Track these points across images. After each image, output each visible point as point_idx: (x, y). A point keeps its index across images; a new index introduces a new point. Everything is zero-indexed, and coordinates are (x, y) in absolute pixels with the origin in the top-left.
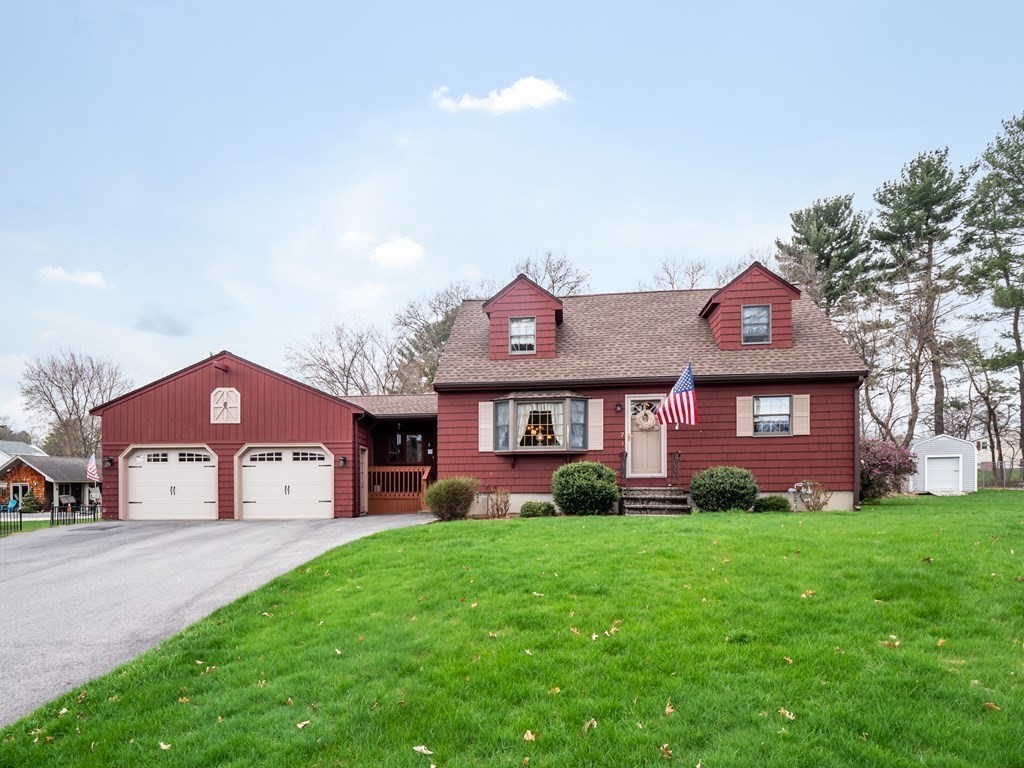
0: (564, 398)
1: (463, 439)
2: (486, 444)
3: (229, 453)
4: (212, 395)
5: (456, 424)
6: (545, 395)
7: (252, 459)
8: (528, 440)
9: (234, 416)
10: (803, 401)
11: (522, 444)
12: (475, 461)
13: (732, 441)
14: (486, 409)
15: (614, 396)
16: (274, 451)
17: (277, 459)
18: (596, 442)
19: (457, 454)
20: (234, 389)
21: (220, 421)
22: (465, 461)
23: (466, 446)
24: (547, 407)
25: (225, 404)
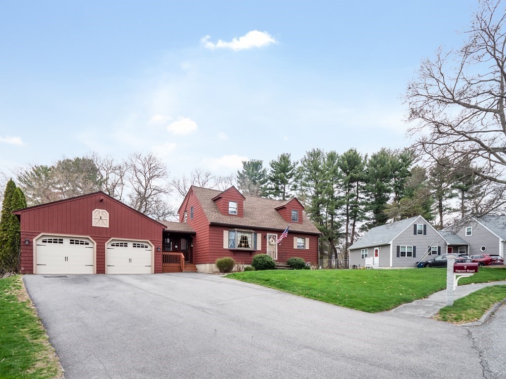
0: (252, 232)
1: (218, 243)
2: (226, 246)
3: (103, 241)
4: (93, 212)
5: (215, 238)
6: (246, 231)
7: (112, 245)
8: (241, 246)
9: (105, 224)
10: (307, 240)
11: (239, 247)
12: (222, 252)
13: (292, 250)
14: (226, 233)
15: (264, 234)
16: (124, 242)
17: (125, 246)
18: (259, 248)
19: (216, 249)
20: (105, 211)
21: (97, 225)
22: (218, 251)
23: (219, 246)
24: (247, 235)
25: (101, 218)
